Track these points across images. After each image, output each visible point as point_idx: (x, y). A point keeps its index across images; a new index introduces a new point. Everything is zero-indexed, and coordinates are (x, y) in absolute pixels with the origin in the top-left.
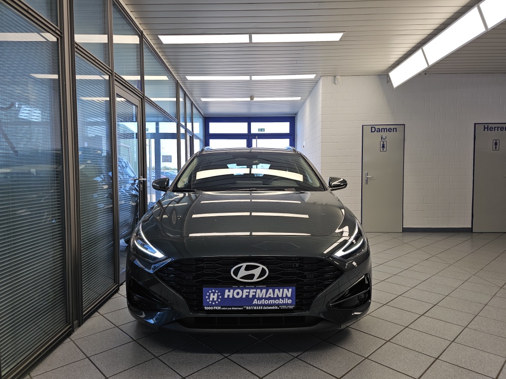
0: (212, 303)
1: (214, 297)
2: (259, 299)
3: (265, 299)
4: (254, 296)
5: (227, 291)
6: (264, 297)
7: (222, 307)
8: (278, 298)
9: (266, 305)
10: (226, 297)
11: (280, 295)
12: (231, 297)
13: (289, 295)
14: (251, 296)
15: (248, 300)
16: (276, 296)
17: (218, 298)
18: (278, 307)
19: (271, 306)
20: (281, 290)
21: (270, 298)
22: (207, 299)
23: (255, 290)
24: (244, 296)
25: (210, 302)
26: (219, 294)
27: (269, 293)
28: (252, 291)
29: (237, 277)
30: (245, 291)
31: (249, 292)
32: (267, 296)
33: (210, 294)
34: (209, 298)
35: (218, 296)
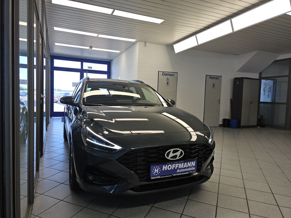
0: (155, 175)
1: (156, 171)
2: (180, 169)
3: (183, 168)
4: (178, 168)
5: (164, 166)
6: (182, 167)
7: (161, 176)
8: (189, 167)
9: (183, 172)
10: (163, 170)
11: (190, 166)
12: (166, 169)
13: (194, 165)
14: (176, 168)
15: (175, 170)
16: (188, 166)
17: (159, 171)
18: (189, 172)
19: (186, 172)
20: (191, 163)
21: (185, 168)
22: (153, 172)
23: (178, 164)
24: (173, 169)
25: (154, 174)
26: (160, 169)
27: (185, 165)
28: (177, 165)
29: (168, 157)
30: (173, 165)
31: (175, 166)
32: (184, 167)
33: (154, 169)
34: (154, 172)
35: (159, 170)
